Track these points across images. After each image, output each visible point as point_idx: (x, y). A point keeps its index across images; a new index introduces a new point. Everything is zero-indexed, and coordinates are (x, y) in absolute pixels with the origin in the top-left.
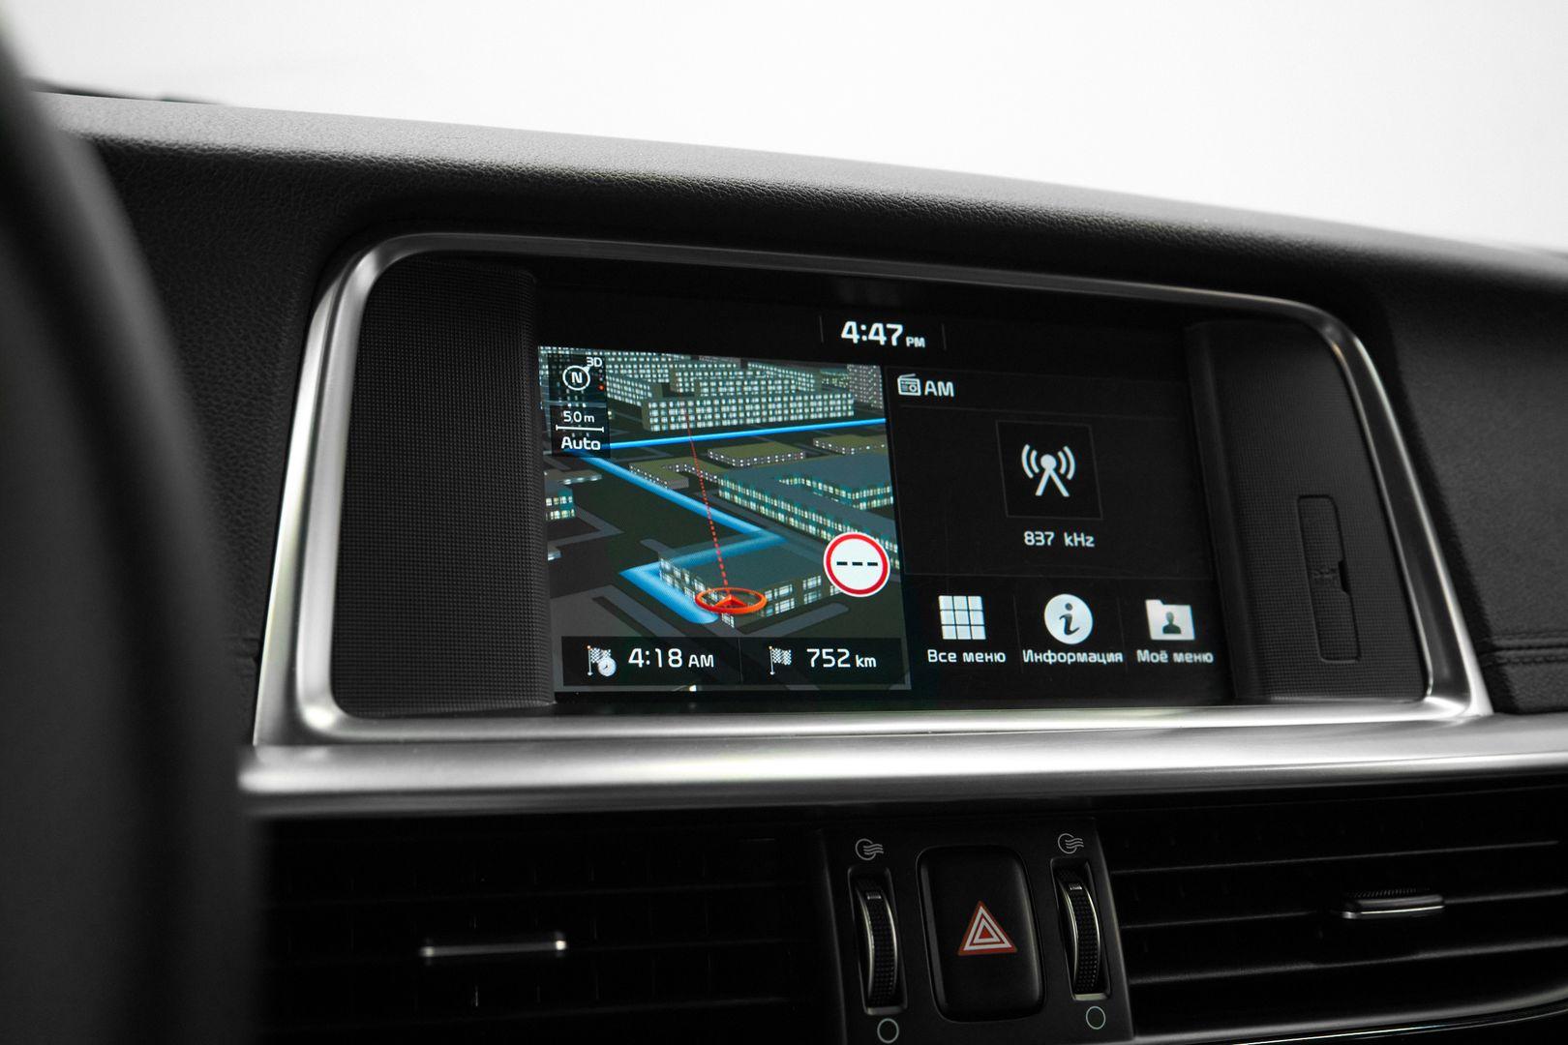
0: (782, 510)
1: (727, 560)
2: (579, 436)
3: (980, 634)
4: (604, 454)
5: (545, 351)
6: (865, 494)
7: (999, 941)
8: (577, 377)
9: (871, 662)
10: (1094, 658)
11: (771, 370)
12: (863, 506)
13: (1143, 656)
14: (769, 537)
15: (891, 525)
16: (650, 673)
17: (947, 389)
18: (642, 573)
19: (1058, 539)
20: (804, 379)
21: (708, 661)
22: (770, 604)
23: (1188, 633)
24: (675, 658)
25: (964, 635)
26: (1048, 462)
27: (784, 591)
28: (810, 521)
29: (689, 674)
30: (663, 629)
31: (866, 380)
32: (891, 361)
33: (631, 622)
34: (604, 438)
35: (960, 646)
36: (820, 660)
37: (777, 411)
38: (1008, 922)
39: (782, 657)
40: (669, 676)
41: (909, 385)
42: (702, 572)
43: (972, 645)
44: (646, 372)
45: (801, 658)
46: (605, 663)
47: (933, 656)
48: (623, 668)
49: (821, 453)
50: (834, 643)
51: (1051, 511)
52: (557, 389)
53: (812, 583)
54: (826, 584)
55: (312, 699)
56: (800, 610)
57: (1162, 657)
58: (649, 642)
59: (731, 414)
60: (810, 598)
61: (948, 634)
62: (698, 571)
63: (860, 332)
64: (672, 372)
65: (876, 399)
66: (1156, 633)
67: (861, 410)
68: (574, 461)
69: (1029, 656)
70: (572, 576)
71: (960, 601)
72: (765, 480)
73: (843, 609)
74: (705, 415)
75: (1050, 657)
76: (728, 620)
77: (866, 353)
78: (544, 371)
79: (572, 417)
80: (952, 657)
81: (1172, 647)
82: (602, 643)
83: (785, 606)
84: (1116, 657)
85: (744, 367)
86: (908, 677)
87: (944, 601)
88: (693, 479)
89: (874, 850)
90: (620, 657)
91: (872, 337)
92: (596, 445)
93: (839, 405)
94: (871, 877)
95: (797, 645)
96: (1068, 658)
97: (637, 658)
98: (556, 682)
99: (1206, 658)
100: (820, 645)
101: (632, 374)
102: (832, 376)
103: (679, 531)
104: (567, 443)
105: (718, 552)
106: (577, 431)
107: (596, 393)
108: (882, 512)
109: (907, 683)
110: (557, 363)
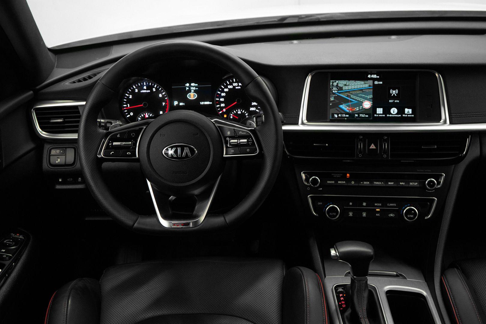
0: (358, 98)
1: (351, 104)
2: (335, 91)
3: (382, 113)
4: (338, 93)
5: (331, 81)
6: (369, 96)
7: (374, 147)
8: (335, 84)
9: (367, 116)
10: (397, 116)
11: (358, 82)
12: (368, 98)
13: (404, 115)
14: (356, 102)
15: (372, 100)
16: (341, 117)
17: (381, 83)
18: (341, 106)
19: (394, 101)
20: (362, 82)
21: (348, 116)
22: (356, 109)
23: (411, 113)
24: (344, 115)
25: (380, 113)
26: (394, 91)
27: (358, 108)
28: (362, 100)
29: (345, 117)
30: (343, 112)
31: (371, 82)
32: (374, 80)
33: (339, 111)
35: (379, 114)
36: (361, 116)
37: (359, 87)
38: (376, 145)
39: (357, 115)
40: (343, 117)
41: (376, 83)
42: (348, 106)
43: (381, 114)
44: (343, 83)
45: (359, 115)
46: (336, 116)
47: (375, 115)
48: (338, 116)
49: (364, 91)
50: (363, 114)
52: (333, 85)
53: (361, 107)
54: (363, 107)
55: (305, 120)
56: (359, 110)
57: (406, 116)
58: (341, 114)
59: (353, 87)
60: (360, 109)
61: (377, 113)
63: (371, 76)
64: (346, 83)
65: (372, 85)
66: (406, 112)
67: (370, 86)
68: (334, 94)
69: (388, 115)
70: (333, 107)
71: (380, 109)
72: (357, 95)
73: (364, 110)
74: (350, 87)
75: (391, 116)
76: (351, 111)
77: (371, 79)
78: (331, 83)
79: (334, 89)
80: (378, 115)
81: (408, 114)
82: (336, 114)
83: (357, 110)
84: (400, 116)
85: (355, 81)
86: (372, 118)
87: (377, 109)
88: (348, 95)
89: (362, 137)
90: (338, 115)
91: (372, 77)
92: (337, 92)
93: (367, 85)
94: (361, 140)
95: (359, 114)
96: (393, 116)
97: (340, 115)
98: (331, 118)
99: (413, 116)
100: (361, 114)
101: (341, 83)
102: (366, 82)
103: (346, 101)
104: (333, 92)
105: (350, 103)
106: (335, 90)
107: (337, 85)
108: (371, 98)
109: (372, 119)
110: (333, 82)
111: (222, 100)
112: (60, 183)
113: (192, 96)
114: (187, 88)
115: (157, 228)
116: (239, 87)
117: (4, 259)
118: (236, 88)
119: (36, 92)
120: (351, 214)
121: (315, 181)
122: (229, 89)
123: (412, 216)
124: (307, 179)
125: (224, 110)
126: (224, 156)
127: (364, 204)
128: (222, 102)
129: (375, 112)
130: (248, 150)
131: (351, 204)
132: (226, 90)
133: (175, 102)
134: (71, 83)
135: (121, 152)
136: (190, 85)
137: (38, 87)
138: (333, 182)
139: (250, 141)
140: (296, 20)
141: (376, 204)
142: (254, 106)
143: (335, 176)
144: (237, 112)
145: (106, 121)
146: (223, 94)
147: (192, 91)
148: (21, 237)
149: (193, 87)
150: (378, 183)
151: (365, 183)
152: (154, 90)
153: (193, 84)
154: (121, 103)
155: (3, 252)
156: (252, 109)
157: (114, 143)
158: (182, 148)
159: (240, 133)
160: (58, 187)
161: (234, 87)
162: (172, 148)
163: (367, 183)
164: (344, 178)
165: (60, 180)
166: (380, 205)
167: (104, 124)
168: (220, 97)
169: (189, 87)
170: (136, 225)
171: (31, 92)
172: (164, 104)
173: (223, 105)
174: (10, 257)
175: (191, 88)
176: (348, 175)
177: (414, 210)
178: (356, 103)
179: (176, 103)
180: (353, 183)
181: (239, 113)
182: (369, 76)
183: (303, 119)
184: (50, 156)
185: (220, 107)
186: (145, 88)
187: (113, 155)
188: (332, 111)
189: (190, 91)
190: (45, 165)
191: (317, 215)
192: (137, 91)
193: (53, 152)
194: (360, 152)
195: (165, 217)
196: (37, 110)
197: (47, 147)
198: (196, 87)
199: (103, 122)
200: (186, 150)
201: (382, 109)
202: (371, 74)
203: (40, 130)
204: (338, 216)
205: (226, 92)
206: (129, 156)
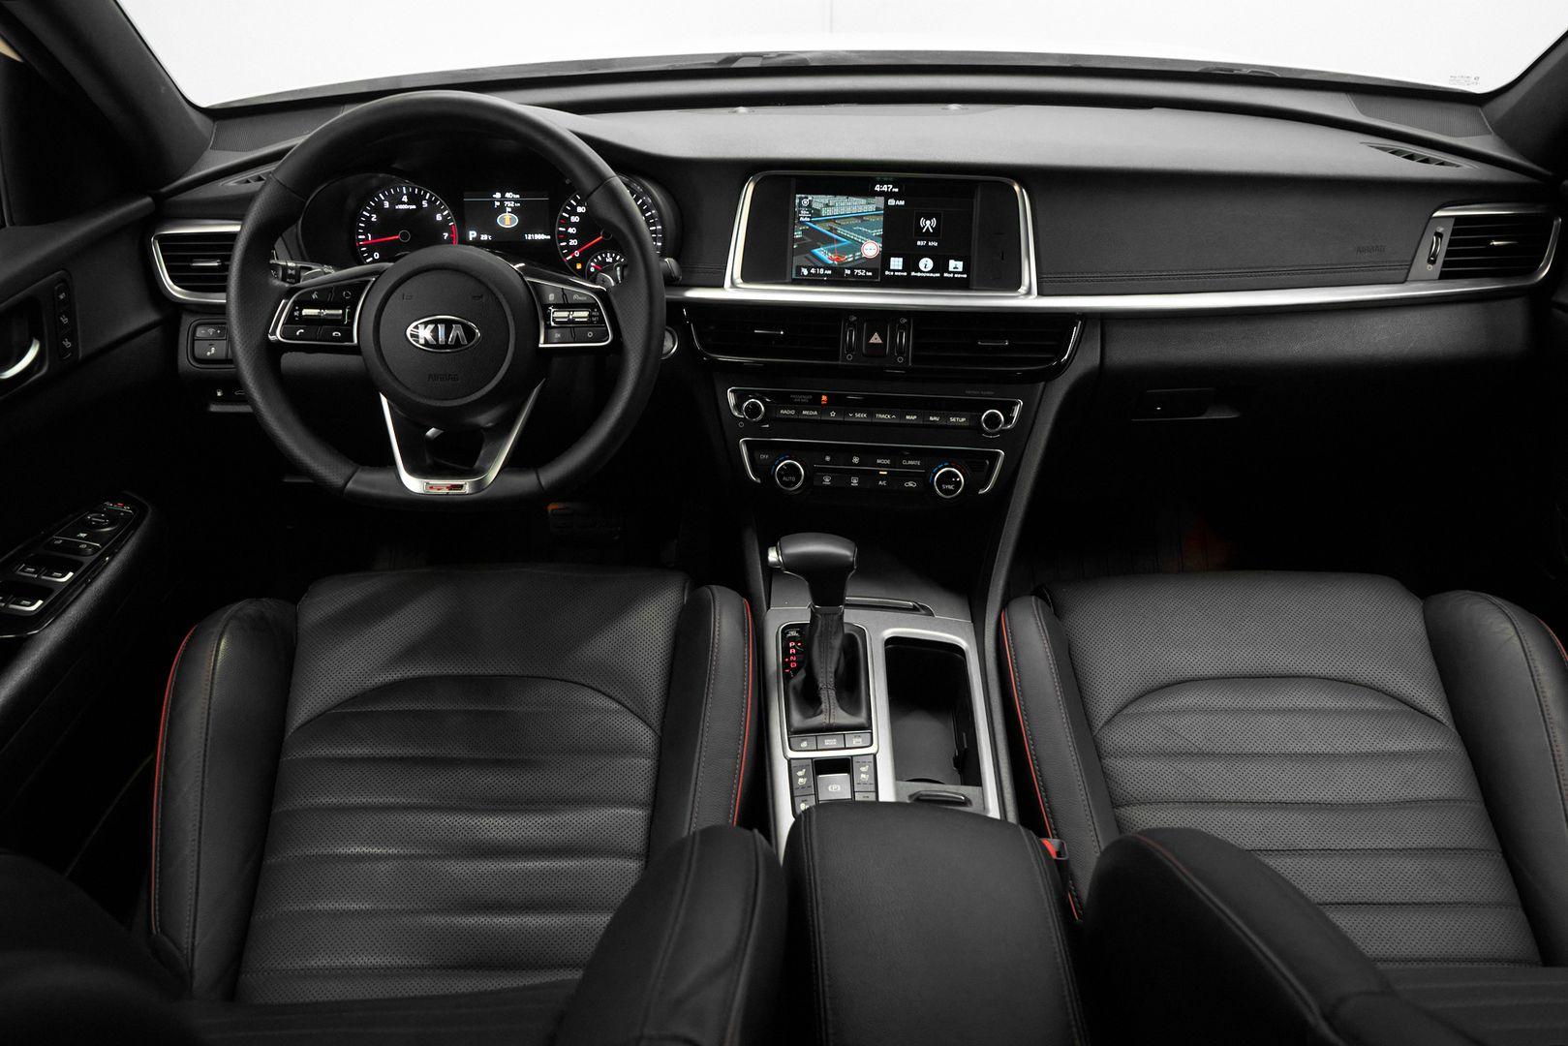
0: (852, 235)
1: (838, 248)
3: (901, 268)
4: (810, 221)
5: (798, 196)
6: (875, 231)
7: (879, 341)
8: (805, 202)
9: (870, 274)
10: (931, 275)
11: (854, 199)
12: (874, 234)
13: (946, 275)
14: (849, 242)
15: (881, 239)
16: (816, 274)
17: (902, 203)
18: (816, 251)
19: (927, 243)
20: (863, 201)
21: (830, 272)
22: (847, 259)
23: (960, 269)
24: (822, 271)
25: (896, 268)
26: (928, 222)
27: (851, 255)
28: (859, 238)
29: (824, 275)
30: (820, 264)
31: (880, 201)
32: (888, 195)
33: (811, 262)
34: (810, 218)
35: (894, 271)
36: (857, 273)
37: (855, 210)
38: (883, 337)
39: (848, 272)
40: (820, 275)
41: (891, 202)
42: (831, 251)
43: (898, 271)
44: (822, 200)
45: (852, 272)
46: (805, 272)
47: (887, 273)
48: (809, 273)
49: (865, 220)
50: (862, 269)
51: (927, 236)
52: (800, 205)
53: (858, 254)
54: (862, 254)
55: (738, 279)
56: (854, 260)
57: (952, 275)
58: (816, 267)
59: (843, 211)
60: (857, 258)
61: (892, 268)
62: (829, 251)
63: (880, 188)
64: (829, 200)
65: (882, 206)
66: (951, 269)
67: (877, 209)
68: (803, 223)
69: (913, 274)
70: (799, 252)
71: (897, 259)
72: (849, 228)
73: (865, 260)
74: (836, 211)
75: (919, 274)
76: (836, 263)
77: (881, 194)
78: (797, 201)
79: (804, 212)
80: (892, 273)
81: (954, 273)
82: (805, 267)
83: (850, 260)
84: (938, 275)
85: (848, 198)
86: (880, 278)
87: (892, 259)
88: (831, 228)
89: (854, 318)
90: (809, 271)
91: (883, 189)
92: (808, 219)
93: (872, 208)
94: (852, 324)
95: (852, 269)
96: (924, 275)
97: (813, 271)
98: (794, 276)
99: (965, 276)
100: (858, 269)
101: (819, 201)
102: (871, 200)
103: (826, 240)
104: (801, 219)
105: (836, 246)
106: (804, 216)
107: (810, 206)
108: (879, 236)
109: (879, 280)
110: (801, 199)
111: (571, 230)
112: (220, 401)
113: (508, 222)
114: (497, 204)
115: (393, 493)
117: (80, 552)
119: (159, 200)
120: (827, 480)
121: (753, 410)
123: (951, 487)
124: (738, 406)
125: (577, 254)
126: (540, 346)
127: (856, 460)
128: (573, 236)
129: (886, 265)
130: (590, 335)
131: (828, 458)
132: (580, 210)
133: (471, 232)
134: (240, 182)
135: (321, 330)
136: (503, 196)
137: (164, 190)
138: (793, 412)
139: (594, 316)
140: (756, 63)
141: (879, 461)
143: (797, 399)
144: (604, 259)
145: (299, 265)
146: (575, 219)
147: (509, 209)
148: (127, 509)
149: (510, 200)
150: (883, 416)
151: (858, 415)
152: (425, 204)
153: (508, 195)
154: (353, 231)
155: (81, 538)
157: (306, 312)
158: (448, 324)
159: (575, 297)
160: (214, 408)
162: (426, 324)
163: (861, 416)
164: (815, 402)
165: (219, 394)
166: (888, 462)
167: (293, 272)
168: (568, 224)
169: (503, 200)
170: (350, 485)
171: (148, 200)
172: (446, 235)
173: (573, 242)
174: (96, 549)
175: (506, 203)
176: (824, 398)
177: (958, 476)
178: (849, 245)
179: (472, 235)
180: (833, 414)
181: (609, 260)
182: (877, 188)
183: (735, 276)
184: (193, 340)
185: (568, 247)
186: (405, 199)
187: (302, 335)
188: (797, 260)
189: (502, 209)
190: (184, 361)
191: (759, 481)
192: (387, 205)
193: (201, 332)
194: (850, 349)
195: (413, 471)
196: (163, 240)
197: (187, 321)
198: (516, 201)
199: (292, 268)
200: (457, 331)
201: (901, 259)
202: (882, 183)
203: (171, 283)
204: (799, 484)
205: (580, 214)
206: (336, 339)
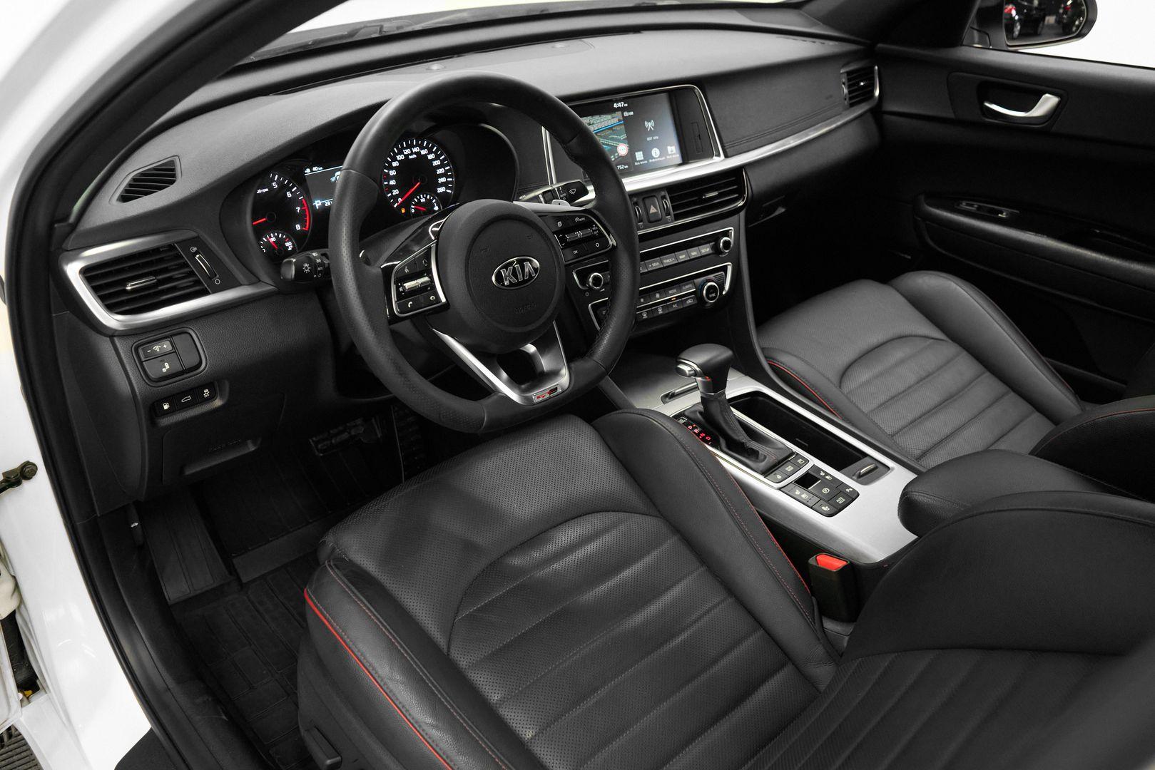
0: (610, 142)
3: (643, 158)
6: (622, 136)
7: (654, 210)
9: (627, 167)
10: (661, 159)
11: (604, 116)
12: (622, 138)
13: (668, 157)
14: (609, 147)
15: (627, 141)
17: (632, 113)
19: (653, 138)
20: (609, 117)
23: (675, 151)
25: (640, 159)
26: (649, 123)
28: (615, 143)
31: (619, 114)
32: (622, 110)
35: (640, 161)
36: (619, 168)
37: (606, 124)
38: (655, 207)
41: (626, 114)
43: (641, 161)
47: (636, 164)
49: (614, 130)
50: (621, 164)
51: (651, 133)
53: (616, 154)
54: (618, 154)
56: (616, 159)
57: (671, 157)
59: (600, 126)
60: (617, 157)
61: (638, 159)
63: (617, 105)
64: (589, 120)
65: (621, 118)
66: (670, 153)
67: (619, 121)
69: (650, 161)
71: (639, 153)
72: (605, 137)
73: (621, 158)
74: (597, 127)
75: (653, 160)
77: (619, 109)
80: (639, 163)
83: (613, 159)
85: (600, 116)
86: (632, 168)
87: (636, 153)
89: (636, 200)
91: (619, 106)
93: (616, 120)
94: (636, 203)
96: (656, 160)
100: (618, 165)
102: (614, 115)
108: (625, 139)
109: (637, 169)
111: (393, 183)
112: (167, 413)
116: (414, 156)
118: (411, 157)
120: (644, 315)
122: (399, 161)
123: (714, 295)
124: (582, 281)
125: (400, 200)
127: (658, 296)
128: (394, 187)
129: (634, 158)
131: (642, 300)
132: (395, 164)
133: (316, 202)
135: (421, 297)
139: (595, 230)
141: (670, 292)
142: (442, 184)
144: (419, 200)
146: (392, 173)
150: (667, 261)
152: (275, 185)
156: (441, 190)
157: (407, 285)
160: (163, 422)
161: (407, 156)
163: (655, 265)
165: (166, 407)
166: (675, 290)
168: (389, 178)
172: (299, 209)
173: (396, 192)
177: (715, 287)
179: (317, 204)
181: (423, 200)
185: (393, 196)
187: (412, 307)
194: (641, 220)
197: (124, 346)
200: (528, 267)
201: (641, 153)
202: (617, 101)
205: (395, 168)
206: (431, 303)
